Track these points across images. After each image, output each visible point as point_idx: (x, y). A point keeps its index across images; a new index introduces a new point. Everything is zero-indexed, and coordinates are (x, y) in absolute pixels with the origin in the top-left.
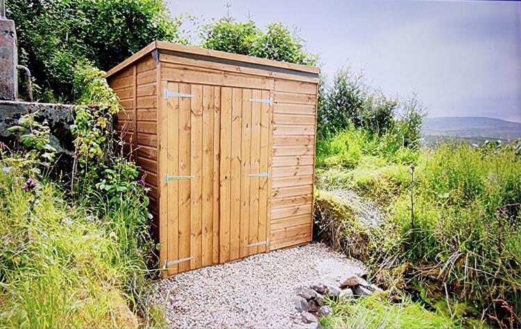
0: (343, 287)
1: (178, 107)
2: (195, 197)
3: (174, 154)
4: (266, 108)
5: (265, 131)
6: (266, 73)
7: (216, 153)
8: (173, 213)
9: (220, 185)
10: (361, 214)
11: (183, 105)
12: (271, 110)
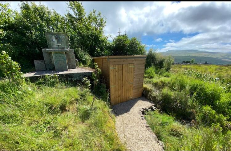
0: (149, 108)
1: (113, 71)
2: (117, 90)
3: (113, 81)
4: (133, 68)
5: (132, 73)
6: (133, 59)
7: (122, 80)
8: (113, 93)
9: (122, 87)
10: (154, 91)
11: (114, 70)
12: (134, 68)
